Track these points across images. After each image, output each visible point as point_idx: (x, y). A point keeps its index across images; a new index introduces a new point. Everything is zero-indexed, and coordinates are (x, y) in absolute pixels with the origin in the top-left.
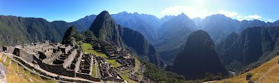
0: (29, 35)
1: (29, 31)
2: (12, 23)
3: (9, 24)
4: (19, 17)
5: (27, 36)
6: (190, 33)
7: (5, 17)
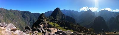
0: (23, 18)
1: (23, 17)
2: (16, 13)
3: (14, 13)
4: (19, 11)
5: (22, 19)
6: (95, 18)
7: (13, 10)
